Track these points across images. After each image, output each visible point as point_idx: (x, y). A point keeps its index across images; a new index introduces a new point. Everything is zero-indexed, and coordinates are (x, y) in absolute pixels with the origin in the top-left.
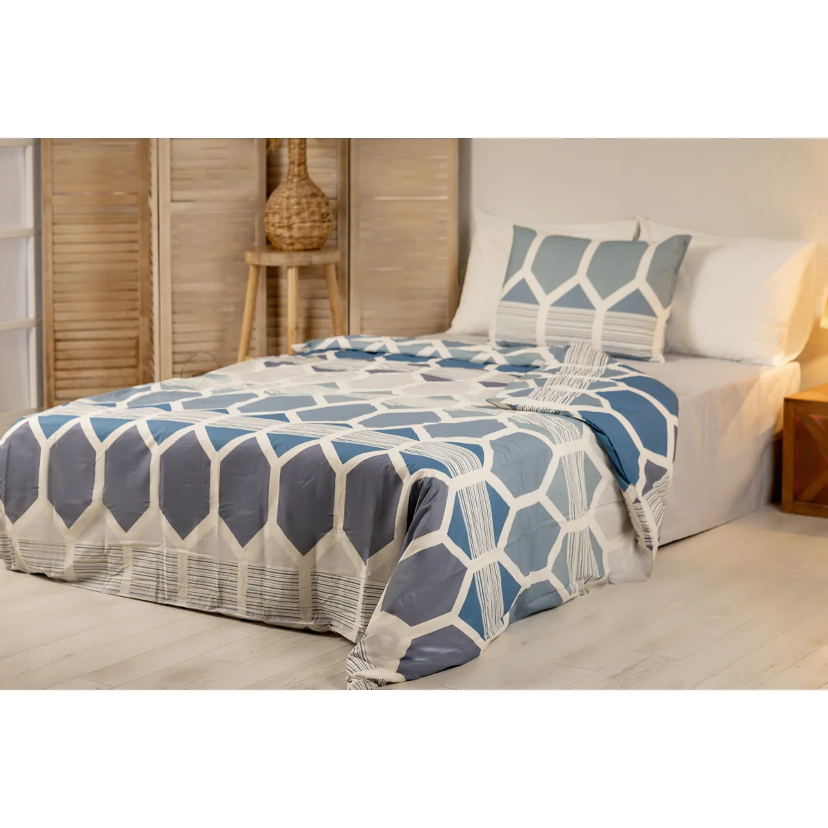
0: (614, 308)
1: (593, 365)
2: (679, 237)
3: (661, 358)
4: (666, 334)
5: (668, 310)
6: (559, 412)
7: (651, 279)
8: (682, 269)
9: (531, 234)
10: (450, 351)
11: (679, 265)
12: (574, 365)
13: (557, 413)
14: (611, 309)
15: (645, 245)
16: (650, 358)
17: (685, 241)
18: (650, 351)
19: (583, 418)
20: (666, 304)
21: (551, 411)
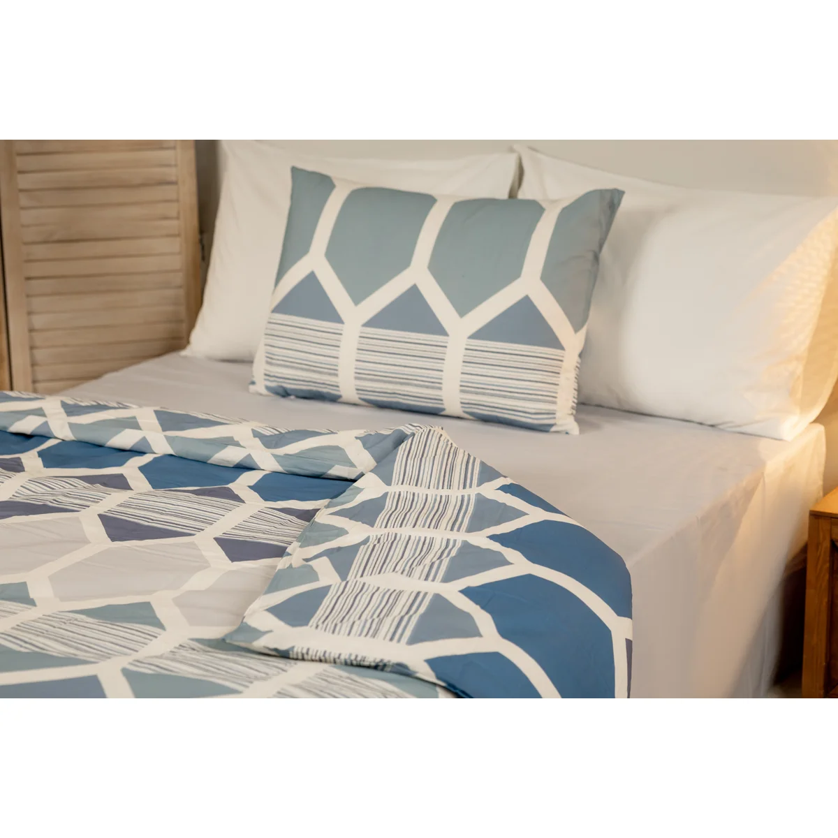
0: (482, 334)
1: (450, 486)
2: (601, 193)
3: (571, 425)
4: (579, 379)
5: (583, 332)
6: (385, 665)
7: (548, 277)
8: (605, 253)
9: (324, 183)
10: (169, 439)
11: (601, 246)
12: (413, 489)
13: (379, 667)
14: (477, 335)
15: (535, 209)
16: (551, 426)
17: (611, 200)
18: (552, 413)
19: (438, 678)
20: (578, 322)
21: (366, 663)
